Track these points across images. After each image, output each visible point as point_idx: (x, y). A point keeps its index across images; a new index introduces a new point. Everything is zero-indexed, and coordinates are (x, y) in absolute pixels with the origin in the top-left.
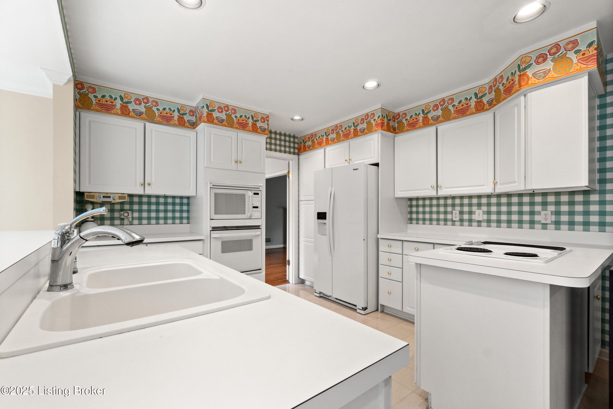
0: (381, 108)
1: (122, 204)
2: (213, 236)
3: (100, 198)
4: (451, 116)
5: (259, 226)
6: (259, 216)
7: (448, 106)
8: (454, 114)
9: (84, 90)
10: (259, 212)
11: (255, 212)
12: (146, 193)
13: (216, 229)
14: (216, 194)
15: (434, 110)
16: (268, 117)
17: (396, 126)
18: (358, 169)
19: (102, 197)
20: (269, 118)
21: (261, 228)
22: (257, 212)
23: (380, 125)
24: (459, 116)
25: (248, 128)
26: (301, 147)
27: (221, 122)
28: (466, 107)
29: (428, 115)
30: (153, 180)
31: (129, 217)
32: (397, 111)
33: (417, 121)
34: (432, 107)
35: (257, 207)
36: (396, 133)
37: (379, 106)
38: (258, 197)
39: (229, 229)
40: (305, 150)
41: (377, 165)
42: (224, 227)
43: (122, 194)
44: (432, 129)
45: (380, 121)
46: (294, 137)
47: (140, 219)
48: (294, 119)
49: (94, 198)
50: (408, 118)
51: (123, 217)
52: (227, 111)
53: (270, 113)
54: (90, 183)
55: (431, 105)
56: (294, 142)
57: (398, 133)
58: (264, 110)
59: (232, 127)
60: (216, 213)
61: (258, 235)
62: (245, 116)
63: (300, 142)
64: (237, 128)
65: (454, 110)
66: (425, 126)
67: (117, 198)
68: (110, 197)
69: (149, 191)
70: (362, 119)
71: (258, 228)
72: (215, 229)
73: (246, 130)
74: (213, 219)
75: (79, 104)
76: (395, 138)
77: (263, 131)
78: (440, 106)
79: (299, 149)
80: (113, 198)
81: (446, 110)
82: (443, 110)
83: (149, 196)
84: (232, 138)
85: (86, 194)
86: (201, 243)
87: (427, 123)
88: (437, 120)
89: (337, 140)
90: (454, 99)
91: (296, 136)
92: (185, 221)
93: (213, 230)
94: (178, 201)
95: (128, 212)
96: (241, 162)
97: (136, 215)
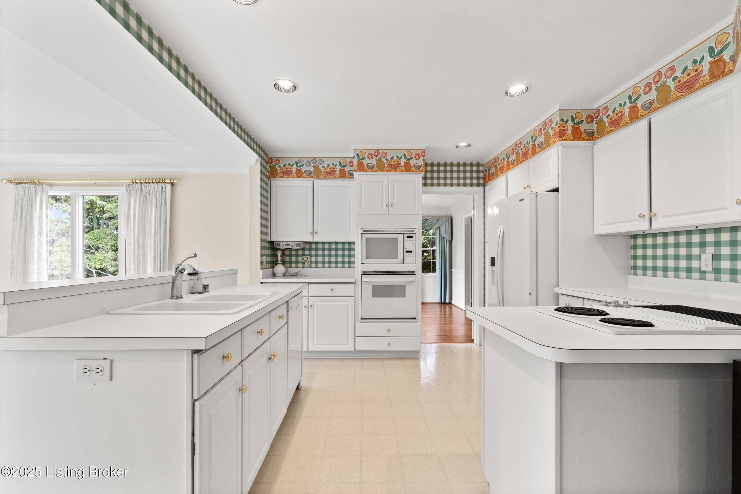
0: (559, 110)
1: (297, 250)
2: (363, 280)
3: (283, 245)
4: (671, 97)
5: (413, 272)
6: (413, 261)
7: (666, 80)
8: (674, 93)
9: (273, 164)
10: (413, 256)
11: (409, 256)
12: (314, 240)
13: (367, 274)
14: (367, 240)
15: (645, 93)
16: (424, 151)
17: (595, 129)
18: (524, 200)
19: (284, 245)
20: (425, 153)
21: (415, 274)
22: (411, 256)
23: (558, 134)
24: (683, 94)
25: (400, 169)
26: (486, 176)
27: (371, 168)
28: (695, 76)
29: (637, 103)
30: (319, 229)
31: (308, 260)
32: (595, 106)
33: (622, 116)
34: (642, 88)
35: (411, 252)
36: (593, 139)
37: (557, 108)
38: (411, 241)
39: (379, 274)
40: (490, 180)
41: (557, 190)
42: (375, 272)
43: (298, 242)
44: (643, 124)
45: (559, 129)
46: (478, 165)
47: (317, 262)
48: (458, 146)
49: (280, 246)
50: (610, 113)
51: (304, 261)
52: (377, 156)
53: (426, 147)
54: (276, 235)
55: (641, 86)
56: (478, 172)
57: (597, 138)
58: (420, 146)
59: (382, 171)
60: (367, 258)
61: (412, 282)
62: (397, 157)
63: (485, 170)
64: (388, 171)
65: (676, 85)
66: (634, 121)
67: (294, 245)
68: (289, 245)
69: (317, 239)
70: (540, 129)
71: (412, 274)
72: (365, 273)
73: (397, 171)
74: (364, 264)
75: (270, 175)
76: (594, 146)
77: (418, 168)
78: (654, 84)
79: (484, 179)
80: (292, 245)
81: (663, 89)
82: (658, 90)
83: (317, 243)
84: (383, 182)
85: (275, 243)
86: (353, 285)
87: (635, 116)
88: (650, 107)
89: (517, 163)
90: (675, 67)
91: (480, 163)
92: (346, 265)
93: (364, 274)
94: (340, 246)
95: (307, 257)
96: (392, 205)
97: (314, 259)
